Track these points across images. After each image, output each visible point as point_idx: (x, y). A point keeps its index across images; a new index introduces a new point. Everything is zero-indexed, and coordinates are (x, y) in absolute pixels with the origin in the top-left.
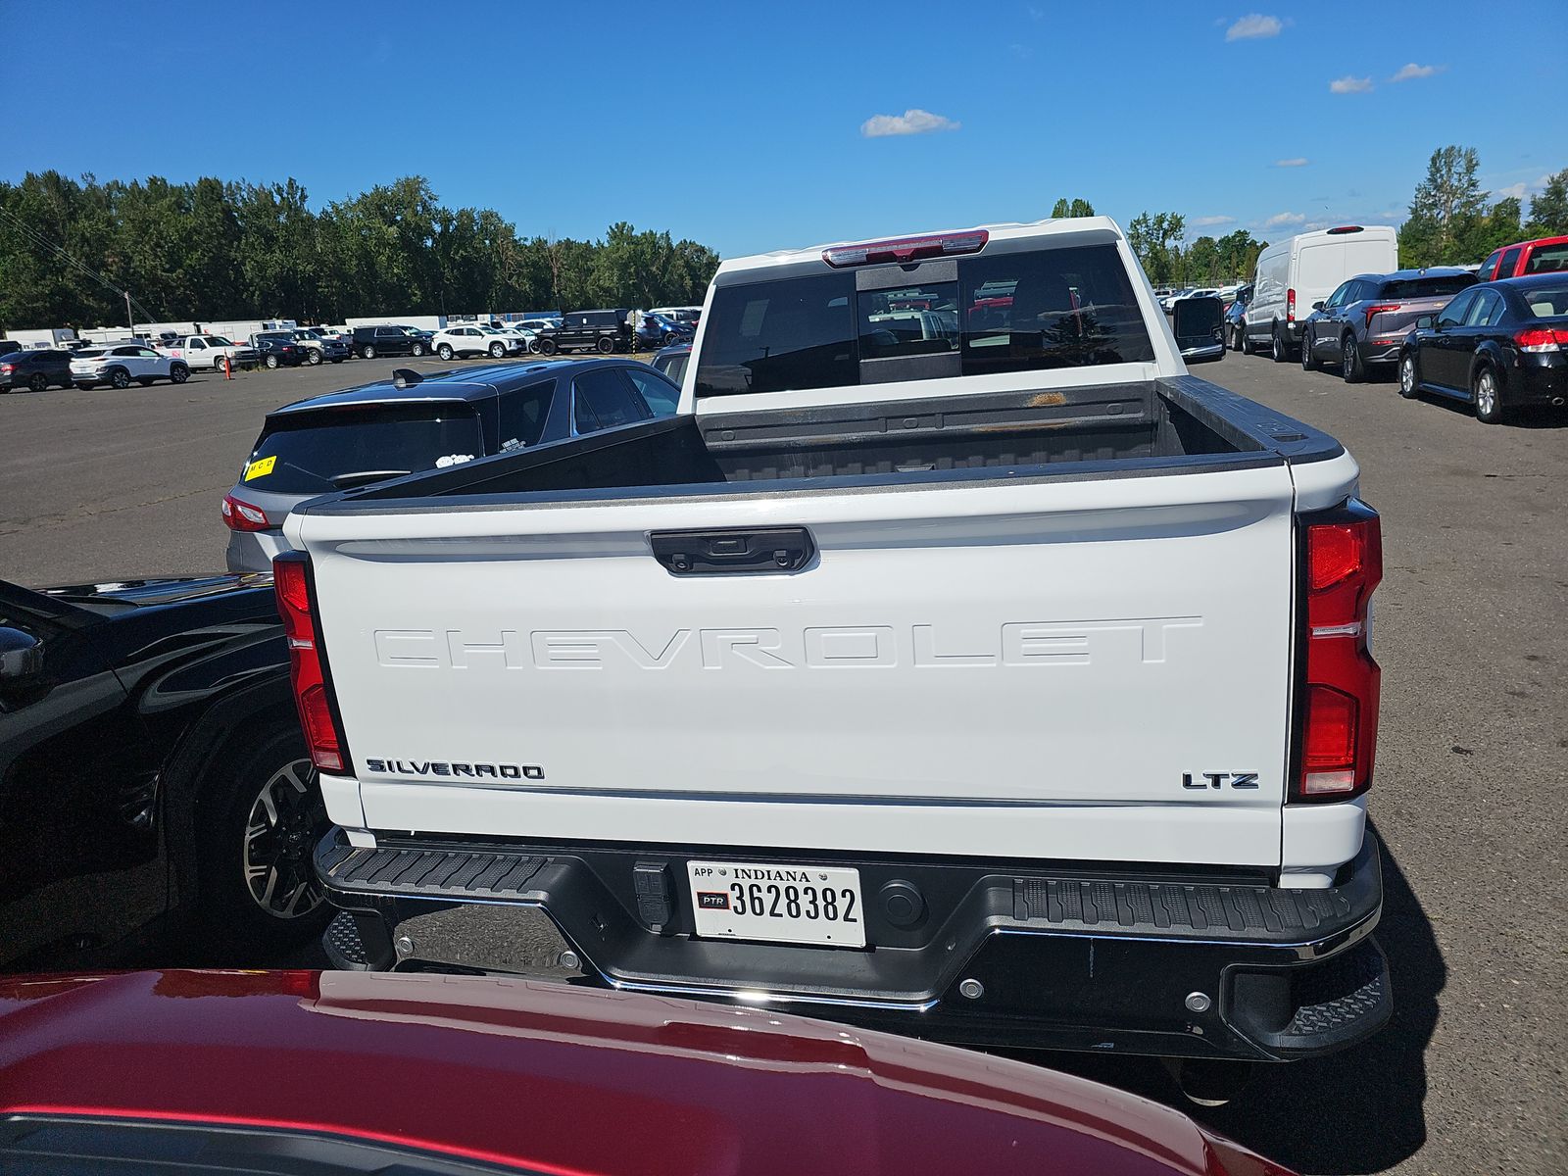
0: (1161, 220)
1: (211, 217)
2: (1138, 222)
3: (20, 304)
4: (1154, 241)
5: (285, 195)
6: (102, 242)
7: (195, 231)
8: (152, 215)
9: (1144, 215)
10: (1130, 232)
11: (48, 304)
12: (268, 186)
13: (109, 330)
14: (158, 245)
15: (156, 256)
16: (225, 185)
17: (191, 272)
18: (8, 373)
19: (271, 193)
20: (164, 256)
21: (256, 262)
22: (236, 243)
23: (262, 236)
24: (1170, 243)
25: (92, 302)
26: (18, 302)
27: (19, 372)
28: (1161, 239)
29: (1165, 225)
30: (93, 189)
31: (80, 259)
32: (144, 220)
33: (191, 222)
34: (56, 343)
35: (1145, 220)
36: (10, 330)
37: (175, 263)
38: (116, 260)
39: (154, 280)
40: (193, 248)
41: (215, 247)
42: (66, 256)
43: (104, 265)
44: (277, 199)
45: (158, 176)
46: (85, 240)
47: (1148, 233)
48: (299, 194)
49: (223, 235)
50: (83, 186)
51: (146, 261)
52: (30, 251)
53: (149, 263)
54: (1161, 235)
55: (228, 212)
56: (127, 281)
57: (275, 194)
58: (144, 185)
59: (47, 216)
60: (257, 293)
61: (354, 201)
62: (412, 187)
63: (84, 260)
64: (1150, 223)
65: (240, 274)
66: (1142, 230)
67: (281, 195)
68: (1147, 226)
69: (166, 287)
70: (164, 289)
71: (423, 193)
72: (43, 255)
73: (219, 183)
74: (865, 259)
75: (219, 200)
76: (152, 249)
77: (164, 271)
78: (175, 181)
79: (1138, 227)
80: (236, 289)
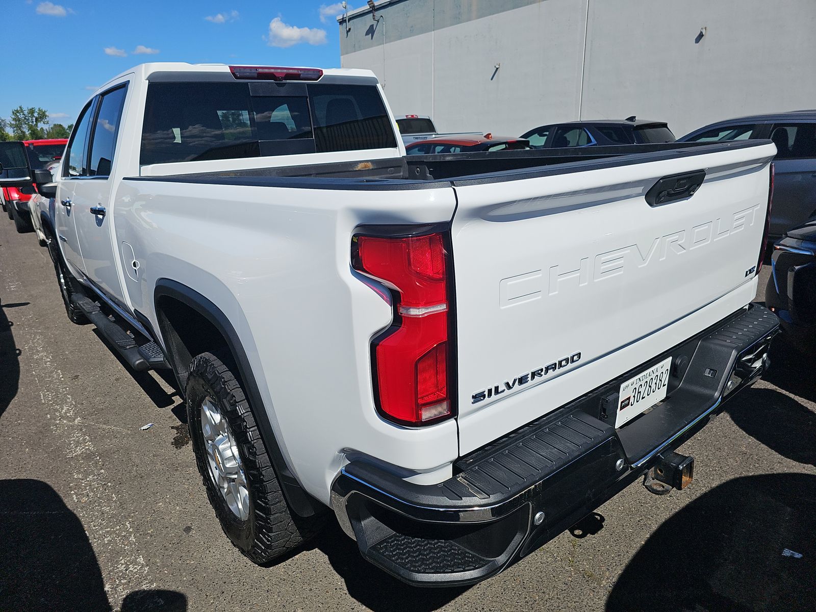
0: (32, 111)
2: (17, 111)
4: (31, 123)
9: (20, 107)
10: (13, 117)
24: (40, 125)
28: (35, 123)
29: (36, 115)
35: (22, 111)
47: (25, 119)
54: (34, 120)
64: (26, 112)
66: (21, 116)
68: (24, 115)
79: (18, 114)
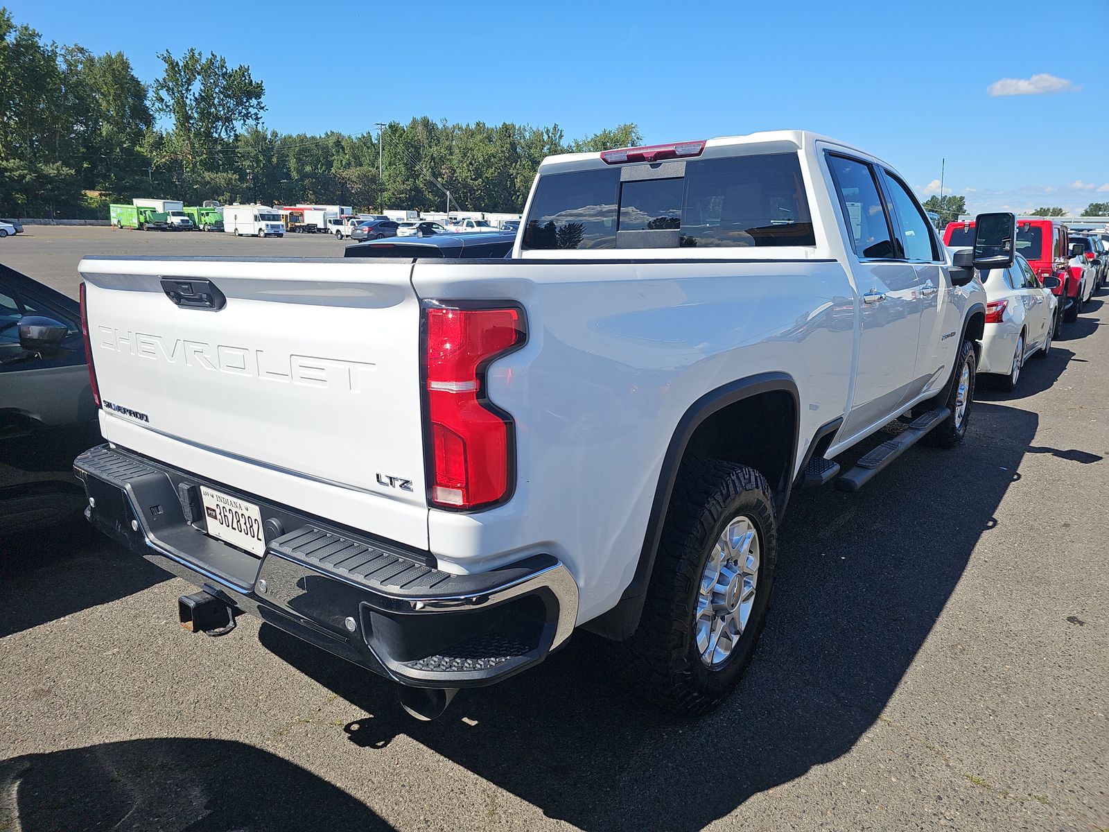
1: (502, 147)
3: (394, 195)
5: (550, 135)
6: (442, 160)
7: (493, 156)
8: (471, 145)
11: (407, 196)
12: (541, 129)
13: (437, 213)
14: (471, 163)
15: (469, 170)
16: (517, 128)
17: (487, 181)
18: (366, 232)
19: (542, 133)
20: (473, 170)
21: (524, 176)
22: (514, 164)
23: (530, 160)
25: (430, 196)
26: (393, 194)
27: (371, 232)
30: (445, 128)
31: (428, 170)
32: (466, 148)
33: (492, 150)
34: (407, 219)
36: (386, 209)
37: (478, 174)
38: (447, 171)
39: (466, 185)
40: (489, 167)
41: (502, 166)
42: (421, 168)
43: (441, 174)
44: (545, 137)
45: (482, 122)
46: (433, 158)
48: (559, 134)
49: (508, 159)
50: (440, 126)
51: (463, 174)
52: (404, 164)
53: (464, 175)
55: (513, 146)
56: (451, 184)
57: (544, 134)
58: (473, 126)
59: (416, 143)
60: (521, 196)
61: (589, 140)
62: (627, 131)
63: (430, 170)
65: (513, 183)
67: (548, 135)
69: (472, 190)
70: (470, 191)
71: (633, 135)
72: (410, 167)
73: (513, 126)
74: (626, 159)
75: (509, 137)
76: (467, 166)
77: (471, 180)
78: (489, 125)
80: (510, 193)
